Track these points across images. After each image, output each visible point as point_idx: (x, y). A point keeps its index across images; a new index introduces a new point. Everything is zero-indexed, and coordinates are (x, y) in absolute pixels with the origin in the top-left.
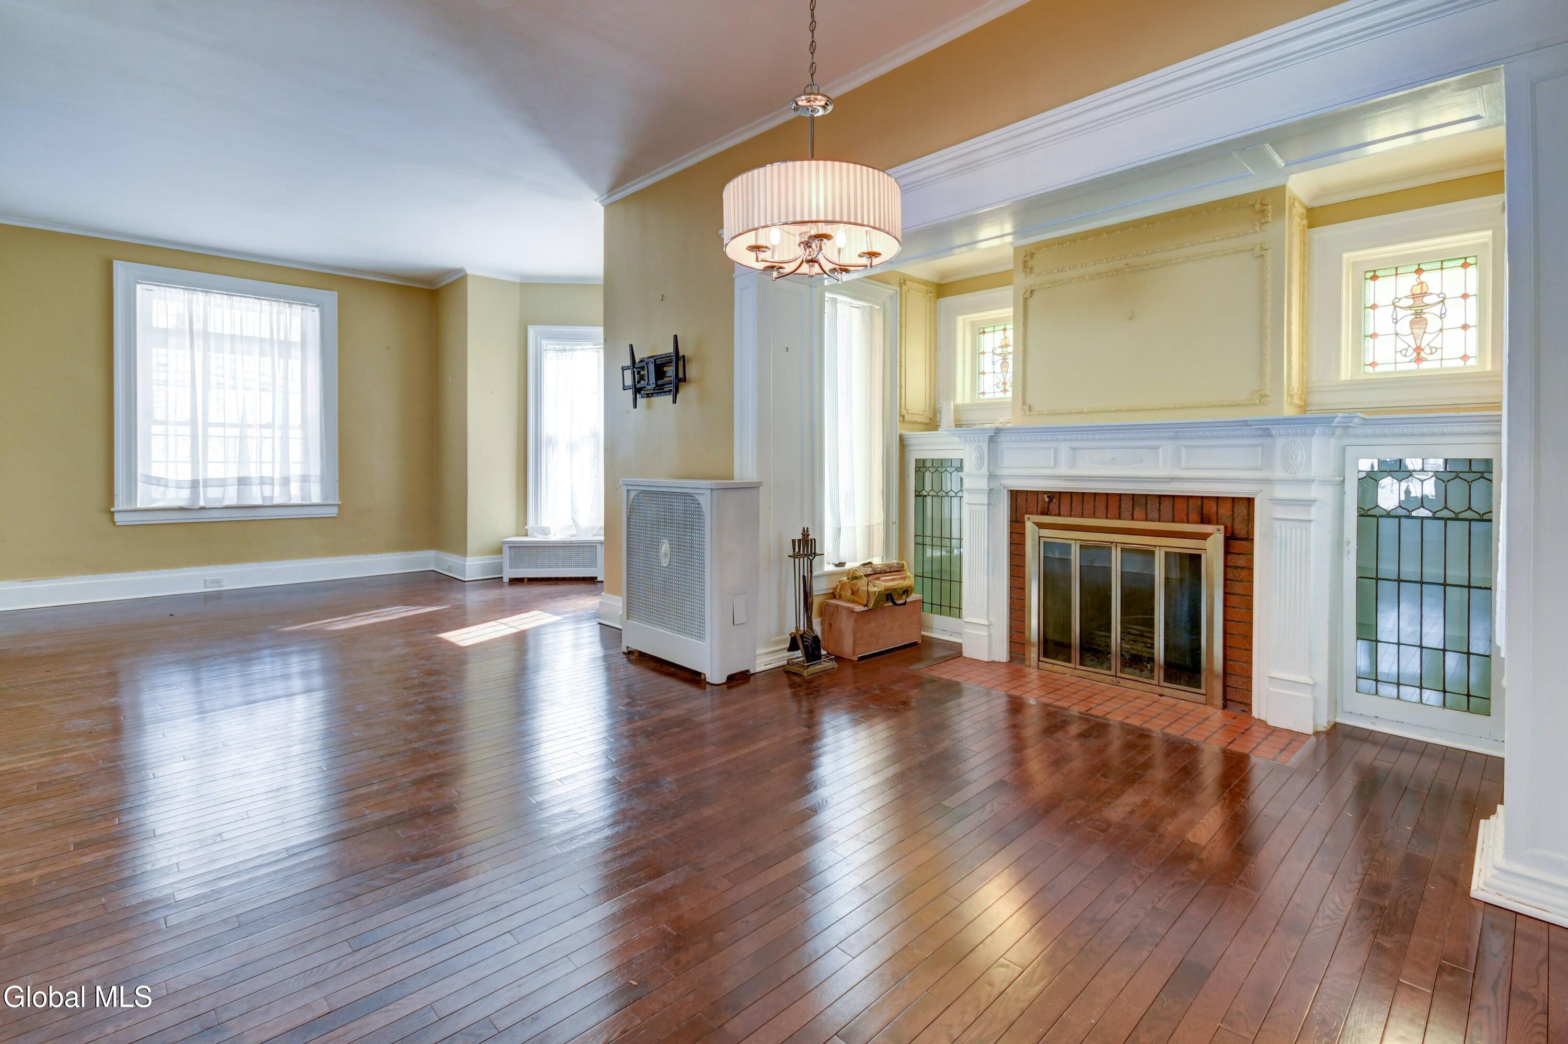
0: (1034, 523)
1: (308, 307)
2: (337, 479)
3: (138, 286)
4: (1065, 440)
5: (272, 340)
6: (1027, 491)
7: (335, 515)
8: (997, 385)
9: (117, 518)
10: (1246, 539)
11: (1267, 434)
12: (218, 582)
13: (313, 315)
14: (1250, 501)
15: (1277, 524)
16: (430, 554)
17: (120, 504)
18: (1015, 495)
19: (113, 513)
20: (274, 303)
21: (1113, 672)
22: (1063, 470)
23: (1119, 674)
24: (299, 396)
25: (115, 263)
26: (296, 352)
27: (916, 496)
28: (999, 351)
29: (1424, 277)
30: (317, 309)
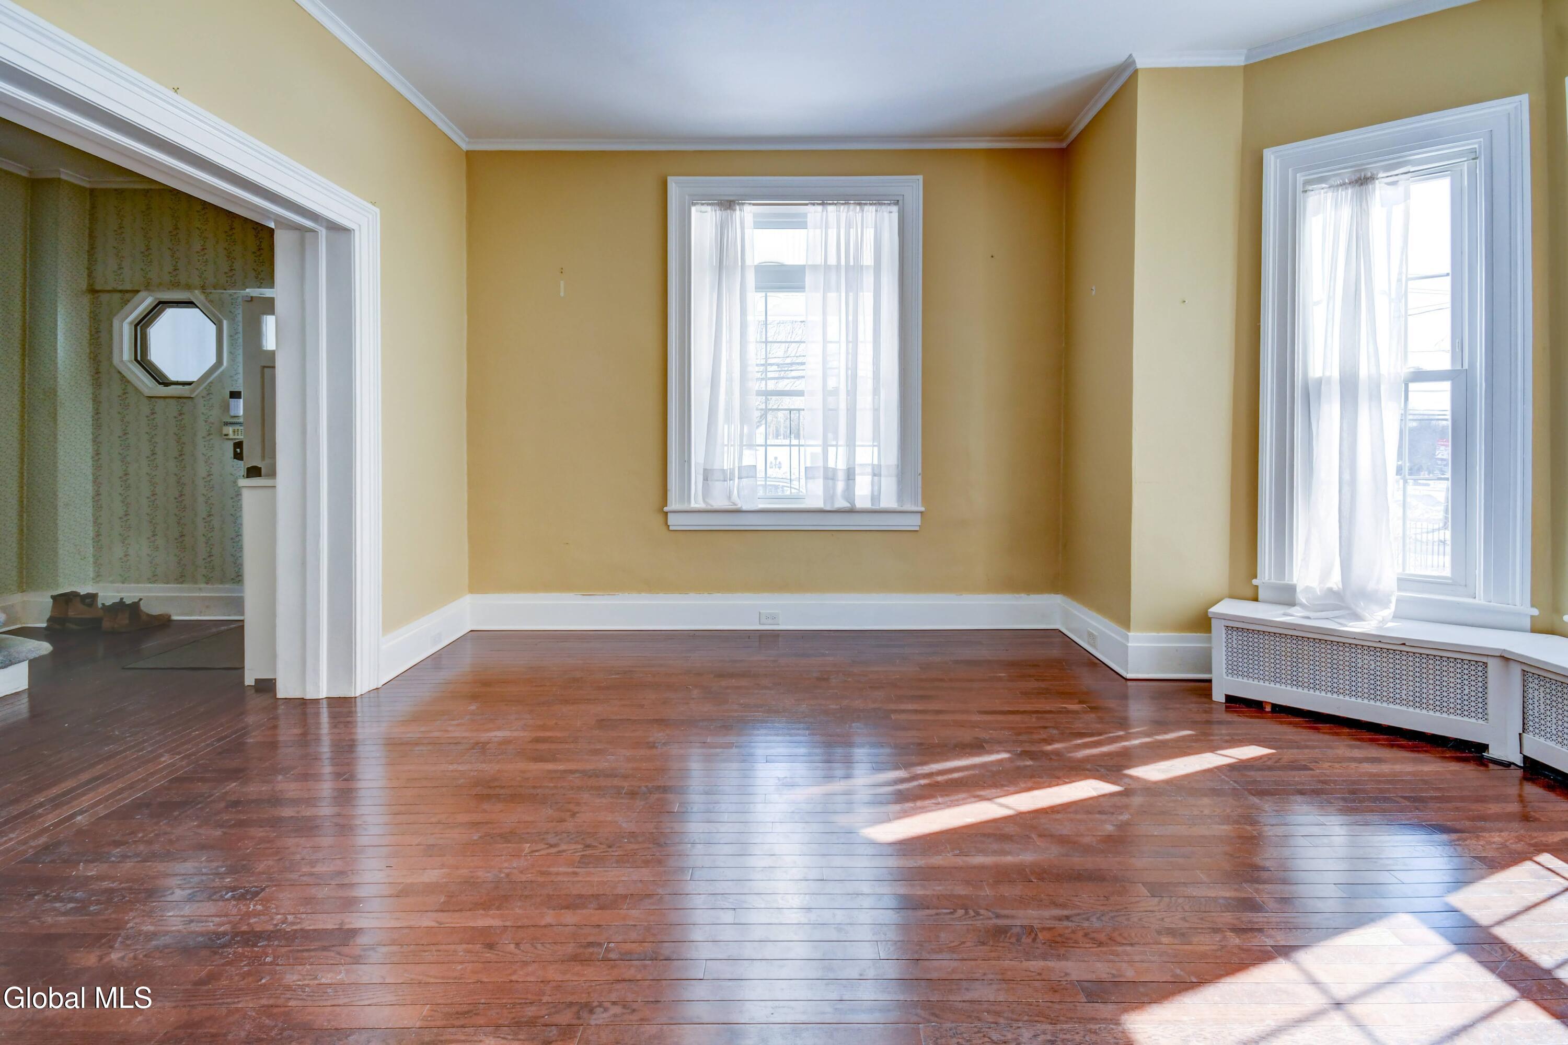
1: (883, 207)
2: (920, 471)
3: (693, 209)
5: (838, 266)
7: (918, 529)
9: (672, 520)
12: (774, 617)
13: (889, 217)
16: (1055, 601)
17: (674, 504)
19: (666, 513)
20: (842, 207)
24: (870, 347)
25: (670, 179)
26: (868, 279)
30: (895, 209)
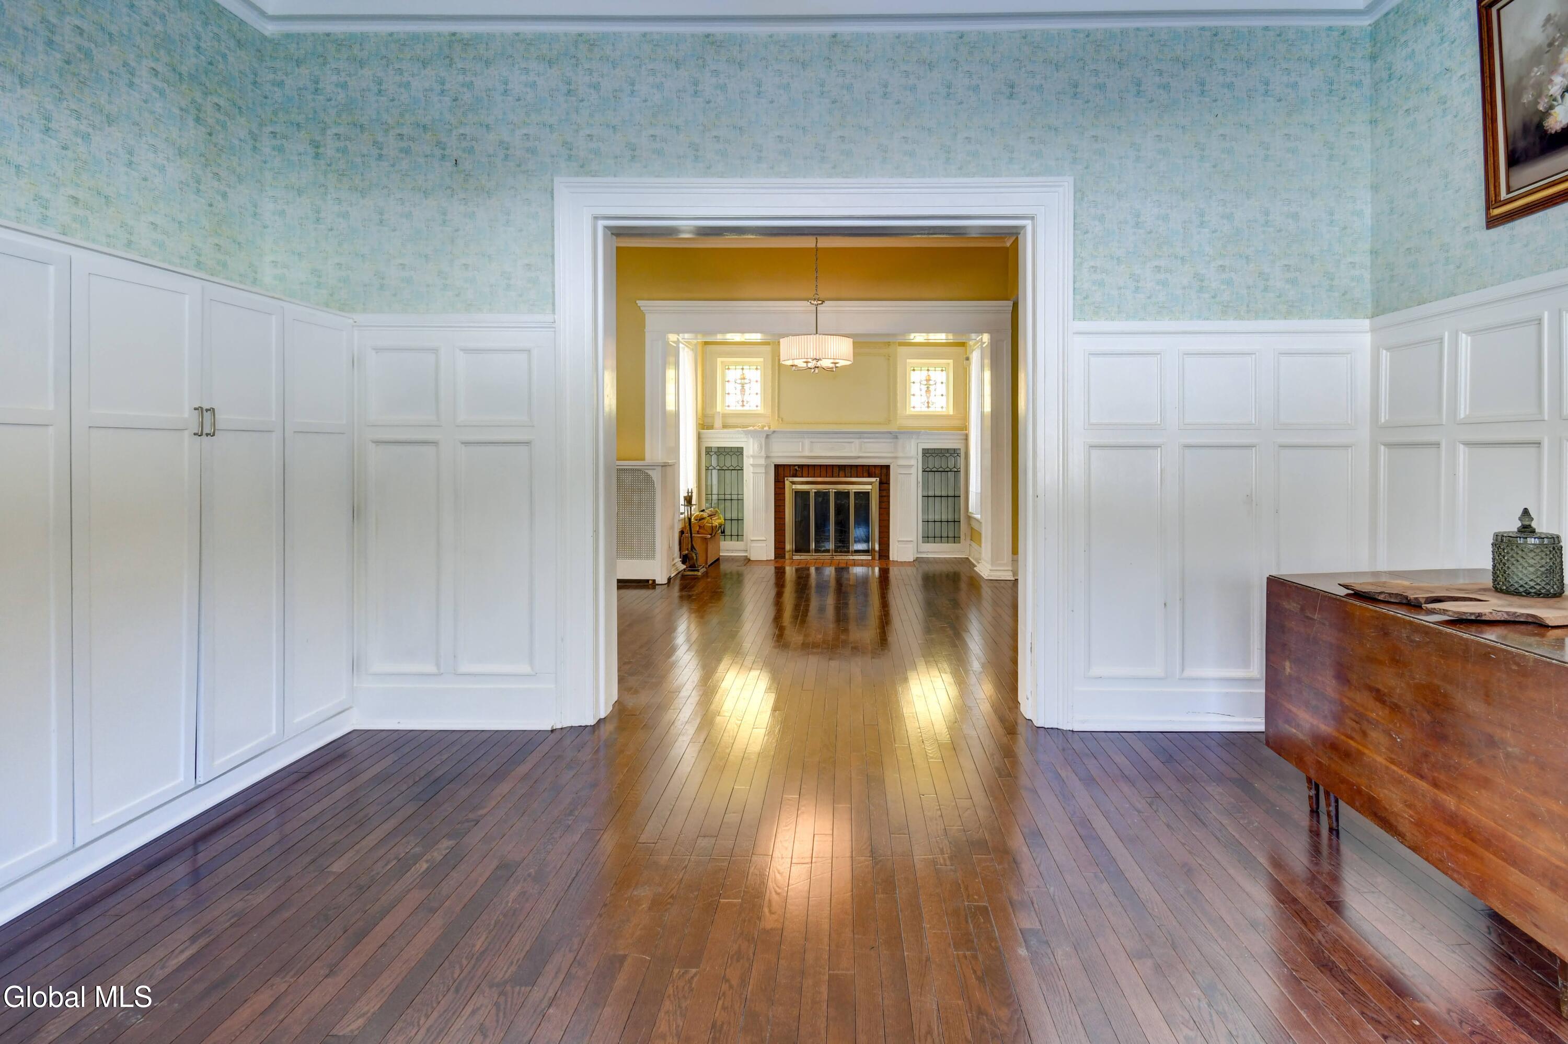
0: (791, 482)
4: (808, 438)
6: (784, 465)
8: (738, 402)
10: (886, 483)
11: (896, 437)
14: (888, 467)
15: (900, 476)
18: (777, 467)
21: (831, 554)
22: (807, 454)
23: (834, 554)
27: (706, 470)
28: (739, 381)
29: (930, 373)
